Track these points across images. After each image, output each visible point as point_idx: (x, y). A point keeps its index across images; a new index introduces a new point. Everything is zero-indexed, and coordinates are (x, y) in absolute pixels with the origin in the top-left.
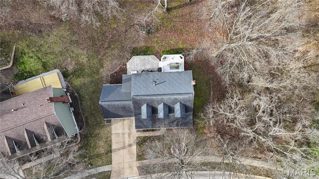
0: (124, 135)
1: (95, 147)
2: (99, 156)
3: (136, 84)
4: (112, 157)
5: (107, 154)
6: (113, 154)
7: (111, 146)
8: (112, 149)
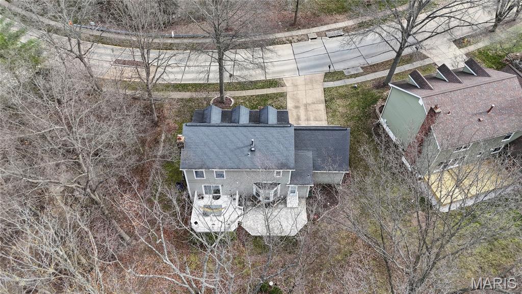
0: (306, 118)
1: (351, 106)
2: (344, 97)
3: (286, 147)
4: (323, 96)
5: (332, 99)
6: (323, 98)
7: (327, 107)
8: (324, 103)
